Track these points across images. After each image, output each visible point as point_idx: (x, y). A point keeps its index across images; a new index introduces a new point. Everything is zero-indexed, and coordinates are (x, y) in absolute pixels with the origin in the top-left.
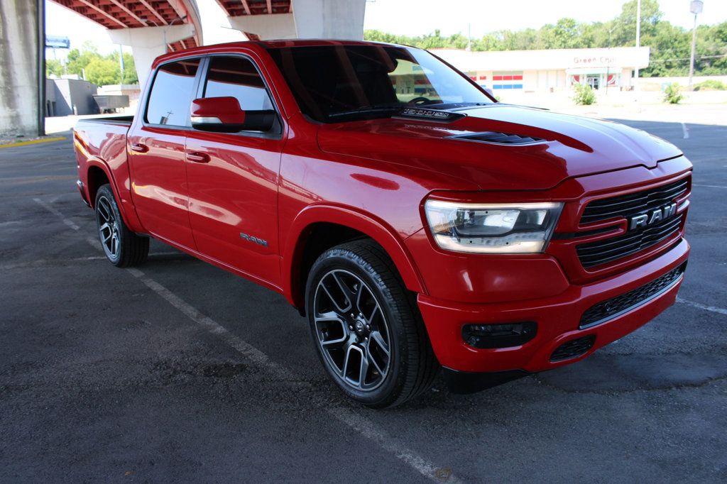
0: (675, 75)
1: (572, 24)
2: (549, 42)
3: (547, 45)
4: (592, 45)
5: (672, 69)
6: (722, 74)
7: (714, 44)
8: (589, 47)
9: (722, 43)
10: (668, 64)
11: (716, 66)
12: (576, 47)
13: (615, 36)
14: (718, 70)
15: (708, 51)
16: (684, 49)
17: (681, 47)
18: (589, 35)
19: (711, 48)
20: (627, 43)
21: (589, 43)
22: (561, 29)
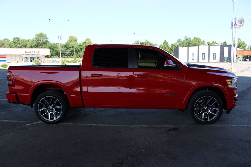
0: (54, 58)
1: (19, 39)
2: (11, 45)
3: (10, 46)
4: (27, 47)
5: (54, 56)
6: (68, 58)
7: (64, 49)
8: (26, 48)
9: (67, 49)
10: (52, 54)
11: (66, 55)
12: (21, 47)
13: (34, 44)
14: (66, 57)
15: (63, 51)
16: (56, 50)
17: (55, 49)
18: (25, 43)
19: (64, 50)
20: (38, 47)
21: (25, 46)
22: (15, 41)
